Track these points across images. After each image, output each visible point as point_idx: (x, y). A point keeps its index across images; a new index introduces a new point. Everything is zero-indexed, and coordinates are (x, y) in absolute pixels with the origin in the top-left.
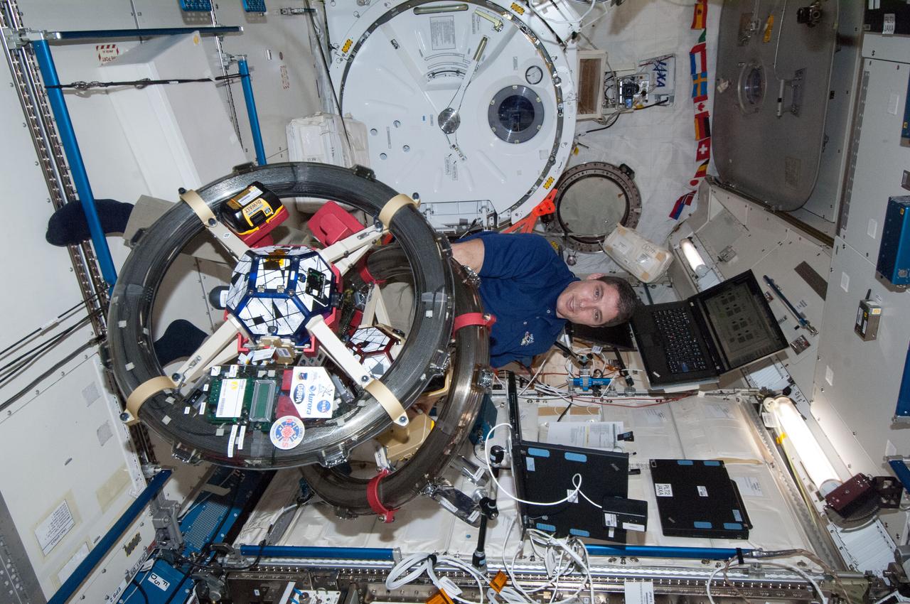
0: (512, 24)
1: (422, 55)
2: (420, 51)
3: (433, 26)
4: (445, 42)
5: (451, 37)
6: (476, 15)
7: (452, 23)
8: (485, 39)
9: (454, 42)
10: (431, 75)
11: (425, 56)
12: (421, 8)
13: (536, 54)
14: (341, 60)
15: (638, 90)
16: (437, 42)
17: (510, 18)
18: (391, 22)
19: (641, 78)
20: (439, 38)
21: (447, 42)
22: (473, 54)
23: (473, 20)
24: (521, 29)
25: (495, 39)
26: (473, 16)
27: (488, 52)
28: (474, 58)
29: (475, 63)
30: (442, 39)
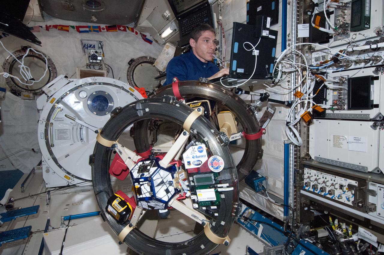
0: (60, 103)
1: (73, 144)
2: (71, 145)
3: (60, 139)
4: (67, 134)
5: (65, 131)
6: (55, 119)
7: (58, 130)
8: (66, 116)
9: (67, 130)
10: (82, 140)
11: (73, 143)
13: (73, 93)
14: (74, 180)
16: (67, 137)
17: (57, 104)
18: (57, 158)
19: (89, 53)
20: (65, 136)
21: (67, 133)
22: (73, 121)
23: (57, 121)
24: (62, 100)
25: (66, 111)
26: (56, 121)
27: (72, 115)
28: (74, 120)
29: (77, 121)
30: (66, 135)
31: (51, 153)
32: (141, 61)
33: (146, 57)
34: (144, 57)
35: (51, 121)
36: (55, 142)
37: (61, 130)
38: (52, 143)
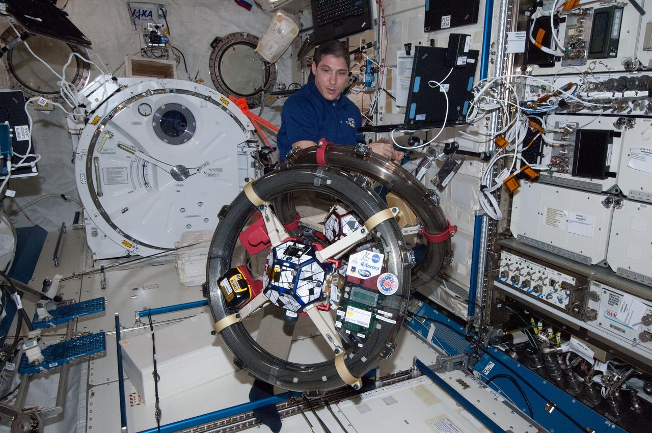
0: (107, 125)
1: (132, 191)
2: (129, 193)
3: (111, 182)
4: (122, 174)
5: (118, 170)
6: (102, 151)
7: (108, 169)
8: (119, 146)
9: (122, 168)
10: (147, 185)
11: (133, 189)
12: (98, 191)
13: (129, 107)
14: (137, 248)
15: (154, 32)
16: (123, 180)
17: (103, 127)
18: (108, 213)
19: (145, 29)
20: (119, 179)
21: (122, 173)
22: (130, 155)
23: (105, 154)
24: (111, 118)
25: (119, 138)
26: (102, 153)
27: (129, 143)
28: (133, 154)
29: (137, 153)
30: (120, 177)
31: (98, 205)
32: (233, 42)
33: (241, 34)
34: (237, 33)
35: (95, 154)
36: (105, 189)
37: (112, 168)
38: (99, 190)
